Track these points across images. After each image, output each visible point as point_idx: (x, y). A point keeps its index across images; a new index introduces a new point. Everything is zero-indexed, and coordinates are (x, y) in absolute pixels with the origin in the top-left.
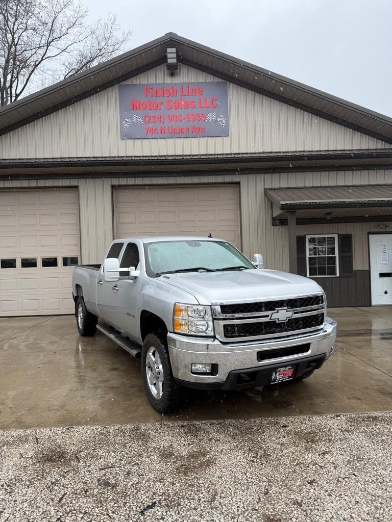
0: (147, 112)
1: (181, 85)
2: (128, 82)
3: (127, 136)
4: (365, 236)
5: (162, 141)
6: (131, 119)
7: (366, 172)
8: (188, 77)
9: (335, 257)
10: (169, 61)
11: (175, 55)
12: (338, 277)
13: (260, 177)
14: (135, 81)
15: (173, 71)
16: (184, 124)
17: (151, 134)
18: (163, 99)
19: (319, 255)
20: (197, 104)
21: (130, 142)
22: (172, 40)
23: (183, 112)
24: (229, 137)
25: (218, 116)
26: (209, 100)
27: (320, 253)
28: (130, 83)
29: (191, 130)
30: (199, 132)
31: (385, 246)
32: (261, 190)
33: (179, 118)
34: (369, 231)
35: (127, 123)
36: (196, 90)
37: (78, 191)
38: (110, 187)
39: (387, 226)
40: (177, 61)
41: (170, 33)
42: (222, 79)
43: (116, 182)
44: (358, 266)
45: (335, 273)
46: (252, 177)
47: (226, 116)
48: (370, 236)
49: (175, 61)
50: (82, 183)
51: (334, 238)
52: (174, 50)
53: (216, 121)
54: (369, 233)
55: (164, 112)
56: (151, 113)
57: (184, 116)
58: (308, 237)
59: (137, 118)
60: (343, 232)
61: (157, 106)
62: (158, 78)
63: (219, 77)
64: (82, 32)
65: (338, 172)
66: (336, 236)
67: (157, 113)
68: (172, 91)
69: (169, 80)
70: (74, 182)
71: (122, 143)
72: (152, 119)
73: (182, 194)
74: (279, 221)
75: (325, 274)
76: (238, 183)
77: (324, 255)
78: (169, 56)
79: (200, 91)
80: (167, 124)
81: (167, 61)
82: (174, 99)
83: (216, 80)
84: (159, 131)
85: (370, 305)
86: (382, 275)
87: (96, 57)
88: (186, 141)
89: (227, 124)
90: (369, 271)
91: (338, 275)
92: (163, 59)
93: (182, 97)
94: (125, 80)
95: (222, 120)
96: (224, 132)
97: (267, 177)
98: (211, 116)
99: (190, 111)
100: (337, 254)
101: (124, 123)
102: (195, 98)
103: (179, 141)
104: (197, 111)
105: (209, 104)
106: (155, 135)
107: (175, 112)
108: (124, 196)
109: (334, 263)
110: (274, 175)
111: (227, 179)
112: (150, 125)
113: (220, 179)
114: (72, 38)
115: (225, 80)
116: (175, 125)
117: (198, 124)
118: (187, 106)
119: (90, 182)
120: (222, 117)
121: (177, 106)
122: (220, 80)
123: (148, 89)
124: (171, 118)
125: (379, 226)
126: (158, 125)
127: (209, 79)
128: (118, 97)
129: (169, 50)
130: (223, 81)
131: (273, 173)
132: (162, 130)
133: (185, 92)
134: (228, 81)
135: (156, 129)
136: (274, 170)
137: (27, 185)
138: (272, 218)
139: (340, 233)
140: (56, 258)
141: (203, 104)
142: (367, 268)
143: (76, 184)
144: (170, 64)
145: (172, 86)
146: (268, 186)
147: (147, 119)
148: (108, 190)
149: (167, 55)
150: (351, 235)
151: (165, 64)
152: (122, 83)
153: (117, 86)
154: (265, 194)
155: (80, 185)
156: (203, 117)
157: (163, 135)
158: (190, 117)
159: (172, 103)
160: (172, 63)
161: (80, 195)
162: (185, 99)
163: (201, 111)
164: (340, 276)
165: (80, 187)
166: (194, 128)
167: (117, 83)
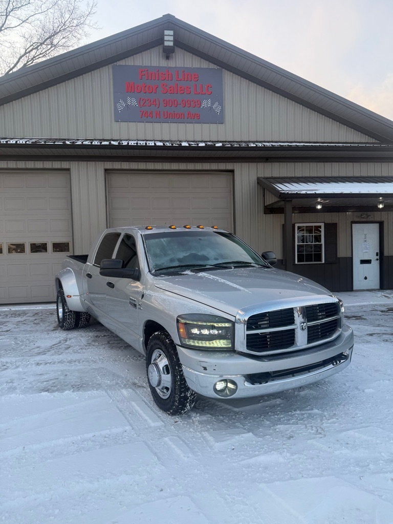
0: (142, 95)
1: (177, 70)
2: (122, 63)
3: (120, 117)
4: (350, 223)
5: (157, 126)
6: (126, 101)
7: (351, 164)
8: (183, 61)
9: (321, 245)
10: (166, 43)
11: (172, 38)
12: (323, 264)
13: (253, 166)
14: (130, 62)
15: (168, 53)
16: (179, 109)
17: (146, 115)
18: (159, 83)
19: (307, 242)
20: (192, 89)
21: (124, 125)
22: (169, 22)
23: (179, 97)
24: (224, 124)
25: (213, 104)
26: (204, 87)
27: (308, 240)
28: (124, 64)
29: (186, 116)
30: (195, 119)
31: (365, 235)
32: (254, 179)
33: (174, 103)
34: (352, 220)
35: (121, 105)
36: (190, 75)
37: (70, 174)
38: (103, 172)
39: (369, 216)
40: (174, 44)
41: (169, 15)
42: (218, 65)
43: (109, 165)
44: (342, 253)
45: (320, 260)
46: (245, 165)
47: (222, 104)
48: (353, 225)
49: (171, 44)
50: (74, 166)
52: (171, 33)
53: (211, 108)
54: (353, 222)
55: (159, 96)
56: (146, 96)
57: (180, 102)
58: (297, 225)
59: (132, 101)
60: (328, 221)
61: (153, 90)
62: (152, 60)
63: (215, 64)
65: (326, 164)
66: (322, 225)
67: (152, 96)
68: (166, 74)
69: (164, 63)
70: (65, 165)
71: (115, 125)
72: (147, 103)
73: (176, 180)
74: (270, 210)
75: (312, 261)
76: (232, 171)
77: (311, 242)
78: (166, 38)
79: (196, 77)
80: (162, 109)
81: (163, 43)
82: (168, 83)
83: (212, 66)
84: (154, 114)
85: (352, 290)
86: (363, 262)
88: (182, 126)
89: (222, 111)
90: (352, 258)
91: (323, 262)
92: (160, 41)
93: (178, 82)
94: (119, 60)
95: (217, 108)
96: (219, 119)
97: (261, 166)
98: (206, 103)
99: (185, 97)
100: (323, 242)
101: (119, 106)
102: (191, 84)
103: (173, 126)
104: (192, 97)
105: (204, 91)
106: (149, 119)
107: (168, 96)
108: (118, 180)
109: (321, 251)
110: (266, 164)
111: (222, 166)
112: (144, 109)
113: (214, 166)
114: (33, 8)
115: (220, 66)
116: (171, 110)
117: (193, 111)
118: (182, 90)
119: (83, 164)
120: (217, 104)
121: (171, 90)
122: (215, 67)
123: (144, 72)
124: (167, 103)
125: (362, 215)
126: (153, 109)
127: (205, 64)
128: (111, 77)
129: (166, 32)
130: (218, 67)
131: (266, 162)
132: (158, 114)
133: (180, 77)
134: (223, 68)
135: (151, 113)
136: (267, 159)
137: (14, 167)
138: (265, 206)
139: (326, 222)
140: (46, 244)
141: (198, 90)
142: (350, 256)
143: (68, 167)
144: (167, 46)
145: (168, 69)
146: (261, 175)
147: (142, 103)
148: (101, 174)
149: (164, 37)
150: (336, 224)
151: (161, 46)
152: (115, 63)
153: (110, 66)
154: (258, 183)
155: (71, 168)
156: (199, 103)
157: (158, 120)
158: (185, 103)
159: (167, 88)
160: (169, 46)
161: (72, 178)
162: (181, 83)
163: (196, 97)
164: (325, 263)
165: (71, 170)
166: (189, 113)
167: (111, 64)
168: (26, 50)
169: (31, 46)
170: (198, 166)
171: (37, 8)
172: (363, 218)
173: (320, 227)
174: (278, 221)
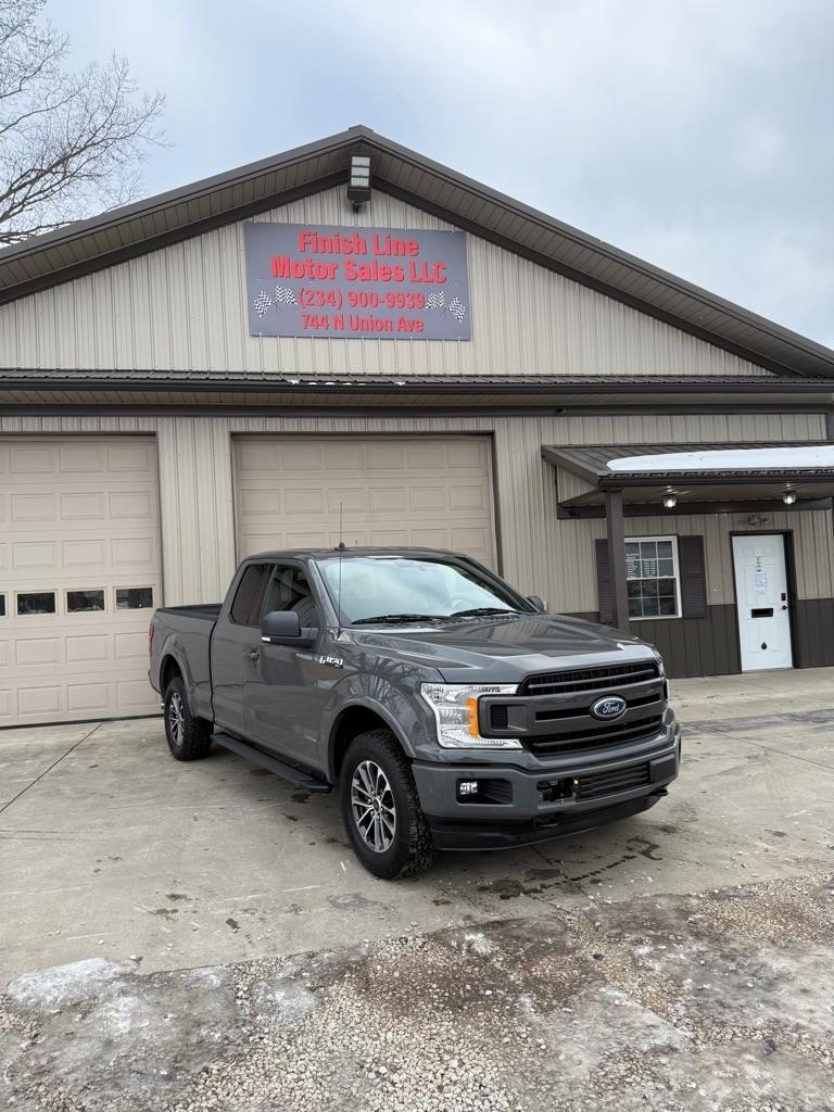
0: (305, 282)
1: (376, 234)
2: (264, 218)
3: (260, 328)
4: (727, 536)
5: (338, 345)
6: (272, 295)
7: (721, 418)
8: (388, 217)
9: (673, 580)
10: (355, 182)
11: (366, 172)
12: (679, 619)
13: (531, 422)
14: (279, 216)
15: (357, 201)
16: (382, 312)
17: (315, 326)
18: (339, 259)
19: (644, 576)
20: (407, 272)
21: (269, 343)
22: (362, 141)
23: (380, 288)
24: (471, 342)
25: (448, 301)
26: (431, 268)
27: (647, 571)
28: (268, 221)
29: (396, 326)
30: (412, 329)
31: (758, 558)
32: (533, 449)
33: (370, 299)
34: (731, 529)
35: (263, 303)
36: (403, 244)
37: (156, 443)
38: (227, 438)
39: (764, 520)
40: (370, 183)
41: (360, 128)
42: (455, 225)
43: (240, 425)
44: (716, 597)
45: (673, 611)
46: (516, 422)
47: (466, 300)
48: (734, 538)
49: (365, 183)
50: (165, 427)
51: (670, 542)
52: (366, 161)
53: (445, 309)
54: (733, 534)
55: (340, 284)
56: (315, 285)
57: (382, 296)
59: (286, 294)
60: (685, 532)
61: (328, 272)
62: (325, 213)
63: (450, 222)
64: (53, 89)
65: (674, 418)
66: (674, 540)
67: (325, 286)
68: (356, 242)
69: (348, 220)
70: (146, 424)
71: (253, 344)
72: (316, 298)
73: (377, 454)
74: (570, 511)
75: (656, 614)
76: (491, 434)
77: (655, 575)
78: (355, 171)
79: (413, 248)
80: (347, 310)
81: (348, 182)
82: (359, 259)
83: (445, 226)
84: (331, 321)
85: (739, 671)
86: (757, 613)
87: (85, 147)
88: (387, 346)
89: (468, 315)
90: (736, 606)
91: (680, 615)
92: (343, 176)
93: (377, 258)
94: (258, 213)
95: (456, 308)
96: (461, 332)
97: (546, 422)
98: (435, 300)
99: (394, 287)
100: (676, 575)
101: (258, 302)
102: (404, 261)
103: (371, 345)
104: (406, 287)
105: (431, 274)
106: (322, 331)
107: (360, 286)
108: (257, 454)
109: (673, 592)
110: (557, 419)
111: (470, 424)
112: (311, 311)
113: (454, 425)
114: (29, 101)
115: (461, 227)
116: (365, 313)
117: (410, 314)
118: (385, 274)
119: (184, 424)
120: (456, 301)
121: (365, 274)
122: (452, 228)
123: (307, 236)
124: (356, 299)
125: (750, 520)
126: (329, 310)
127: (430, 223)
128: (242, 247)
129: (356, 161)
130: (457, 229)
131: (555, 415)
132: (339, 322)
133: (383, 247)
134: (467, 230)
135: (325, 319)
136: (558, 411)
137: (36, 429)
138: (558, 504)
139: (681, 534)
140: (102, 592)
141: (419, 274)
142: (730, 601)
143: (152, 429)
144: (355, 187)
145: (357, 233)
146: (548, 442)
147: (305, 297)
148: (223, 444)
149: (350, 170)
150: (701, 537)
151: (345, 186)
152: (250, 219)
153: (240, 225)
154: (543, 457)
155: (159, 430)
156: (420, 300)
157: (339, 333)
158: (392, 299)
159: (356, 268)
160: (360, 188)
161: (161, 452)
162: (383, 261)
163: (416, 288)
164: (683, 617)
165: (160, 436)
166: (401, 321)
167: (242, 219)
168: (12, 185)
170: (423, 425)
171: (38, 101)
172: (753, 524)
174: (586, 532)
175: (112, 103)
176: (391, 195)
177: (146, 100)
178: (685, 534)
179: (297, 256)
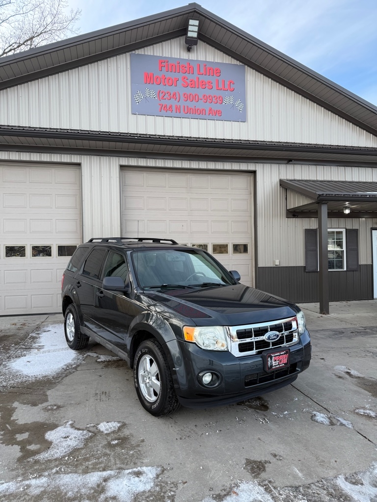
0: (161, 87)
1: (199, 64)
2: (140, 52)
3: (137, 110)
4: (370, 230)
5: (177, 121)
6: (144, 93)
7: (369, 170)
8: (205, 55)
9: (342, 252)
10: (190, 34)
11: (196, 29)
12: (345, 271)
13: (275, 167)
14: (149, 51)
15: (190, 45)
16: (201, 105)
17: (166, 110)
18: (180, 76)
20: (214, 85)
21: (141, 118)
22: (195, 11)
23: (200, 92)
24: (246, 123)
25: (235, 101)
26: (227, 83)
28: (143, 53)
29: (207, 112)
30: (216, 115)
32: (276, 180)
33: (195, 98)
34: (372, 227)
35: (139, 97)
36: (213, 70)
37: (80, 169)
38: (118, 168)
40: (198, 36)
41: (195, 4)
42: (240, 61)
43: (125, 161)
44: (363, 261)
45: (342, 267)
46: (267, 166)
47: (244, 101)
48: (373, 231)
49: (195, 35)
50: (85, 161)
52: (196, 23)
53: (233, 105)
54: (373, 229)
55: (179, 89)
56: (167, 89)
57: (201, 97)
59: (151, 91)
61: (174, 82)
62: (173, 50)
63: (237, 60)
64: (26, 3)
65: (347, 168)
66: (344, 231)
67: (172, 89)
68: (188, 67)
69: (185, 55)
70: (75, 159)
71: (133, 118)
72: (166, 96)
73: (195, 180)
74: (293, 213)
75: (334, 268)
76: (254, 172)
77: (334, 249)
78: (190, 28)
79: (217, 72)
80: (182, 103)
81: (186, 34)
82: (190, 77)
83: (235, 62)
84: (174, 108)
85: (372, 298)
87: (41, 33)
88: (203, 122)
89: (245, 109)
90: (372, 265)
91: (345, 269)
92: (184, 31)
93: (199, 76)
94: (138, 49)
95: (239, 105)
96: (242, 118)
97: (283, 167)
98: (228, 99)
99: (207, 92)
100: (344, 249)
101: (136, 97)
102: (213, 79)
103: (194, 122)
104: (214, 92)
105: (226, 87)
106: (169, 113)
107: (189, 90)
108: (134, 178)
109: (342, 257)
110: (288, 166)
111: (244, 166)
112: (164, 102)
113: (236, 166)
114: (14, 8)
115: (243, 63)
116: (191, 104)
117: (215, 107)
118: (203, 85)
119: (96, 159)
120: (239, 101)
121: (193, 84)
122: (238, 63)
123: (163, 63)
124: (187, 97)
126: (173, 102)
127: (228, 60)
128: (129, 66)
129: (191, 22)
130: (241, 64)
131: (287, 163)
132: (178, 109)
133: (202, 71)
134: (246, 65)
135: (171, 107)
136: (289, 161)
137: (17, 158)
138: (287, 210)
139: (347, 228)
140: (51, 247)
141: (221, 86)
142: (370, 263)
143: (79, 162)
144: (190, 38)
145: (189, 62)
146: (283, 177)
147: (161, 95)
148: (116, 170)
149: (188, 27)
150: (357, 230)
151: (184, 37)
152: (133, 52)
153: (128, 54)
154: (280, 185)
155: (82, 163)
156: (220, 100)
157: (178, 114)
158: (206, 98)
159: (188, 81)
160: (192, 38)
161: (83, 174)
162: (202, 78)
163: (218, 93)
164: (347, 271)
165: (82, 165)
166: (210, 110)
167: (128, 52)
169: (10, 46)
171: (19, 9)
173: (341, 232)
174: (301, 225)
175: (55, 12)
176: (208, 43)
177: (72, 11)
178: (349, 228)
179: (157, 73)
